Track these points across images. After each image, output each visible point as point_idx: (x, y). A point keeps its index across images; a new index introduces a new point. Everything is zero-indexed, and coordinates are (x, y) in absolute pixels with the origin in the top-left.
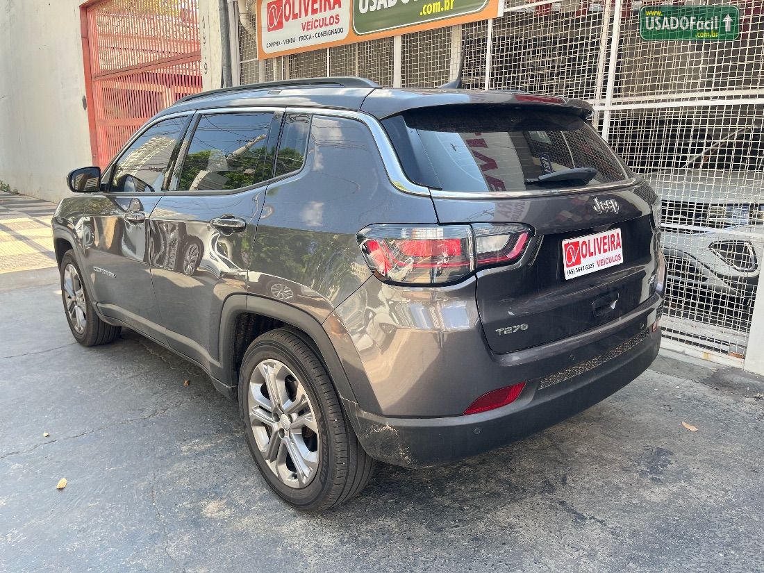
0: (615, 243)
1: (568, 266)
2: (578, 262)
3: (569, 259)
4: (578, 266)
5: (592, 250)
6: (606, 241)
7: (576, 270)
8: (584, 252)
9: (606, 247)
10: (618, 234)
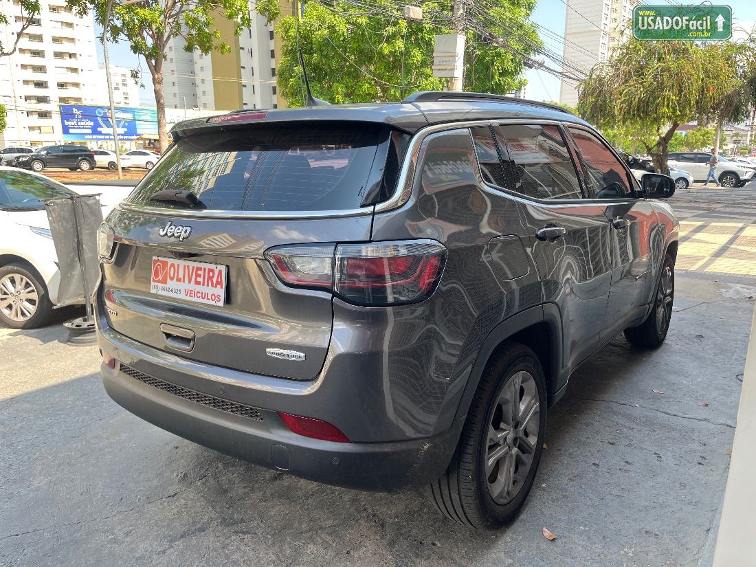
0: (215, 280)
1: (154, 281)
2: (164, 281)
3: (156, 275)
4: (164, 285)
5: (181, 276)
6: (201, 272)
7: (161, 288)
8: (172, 275)
9: (199, 279)
10: (220, 272)
